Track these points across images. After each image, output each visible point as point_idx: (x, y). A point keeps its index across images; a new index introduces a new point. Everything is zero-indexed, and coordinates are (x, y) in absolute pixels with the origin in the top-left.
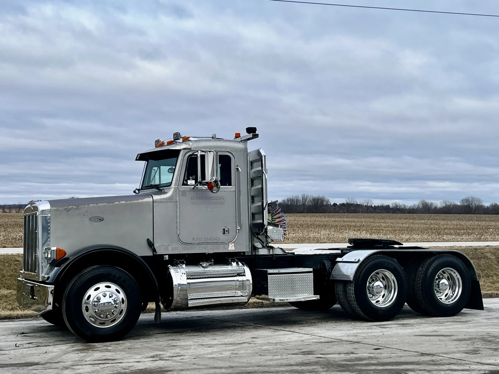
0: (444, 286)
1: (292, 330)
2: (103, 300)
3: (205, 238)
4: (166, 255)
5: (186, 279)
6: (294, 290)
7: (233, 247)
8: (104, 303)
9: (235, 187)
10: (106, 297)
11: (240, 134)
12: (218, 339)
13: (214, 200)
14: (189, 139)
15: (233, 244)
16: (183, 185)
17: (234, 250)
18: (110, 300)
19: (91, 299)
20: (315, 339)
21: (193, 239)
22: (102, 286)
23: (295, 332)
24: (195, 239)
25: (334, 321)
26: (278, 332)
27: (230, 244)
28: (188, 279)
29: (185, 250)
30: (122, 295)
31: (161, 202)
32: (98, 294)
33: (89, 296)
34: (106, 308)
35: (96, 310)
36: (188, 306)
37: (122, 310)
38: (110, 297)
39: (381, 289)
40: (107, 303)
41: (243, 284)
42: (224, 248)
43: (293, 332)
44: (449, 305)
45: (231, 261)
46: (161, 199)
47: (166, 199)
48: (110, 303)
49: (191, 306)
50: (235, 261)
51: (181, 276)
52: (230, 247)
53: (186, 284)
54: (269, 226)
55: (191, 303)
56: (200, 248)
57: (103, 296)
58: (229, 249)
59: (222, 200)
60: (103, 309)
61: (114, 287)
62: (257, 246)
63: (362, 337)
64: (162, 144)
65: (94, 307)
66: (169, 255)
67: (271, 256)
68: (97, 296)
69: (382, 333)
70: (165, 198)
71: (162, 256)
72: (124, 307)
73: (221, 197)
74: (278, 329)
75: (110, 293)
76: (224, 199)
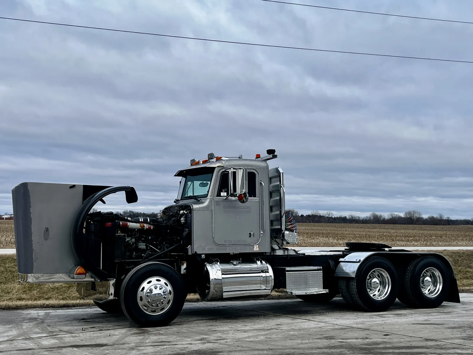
0: (427, 283)
1: (307, 318)
2: (155, 292)
3: (235, 240)
4: (203, 254)
5: (221, 274)
6: (307, 284)
7: (258, 248)
8: (155, 294)
9: (259, 199)
10: (157, 289)
11: (260, 155)
12: (249, 326)
13: (242, 209)
14: (221, 159)
15: (257, 246)
16: (217, 197)
17: (258, 251)
18: (161, 292)
19: (145, 291)
20: (330, 326)
21: (225, 241)
22: (154, 279)
23: (310, 320)
24: (227, 241)
25: (338, 311)
26: (296, 320)
27: (255, 246)
28: (223, 274)
29: (218, 250)
30: (169, 288)
31: (199, 210)
32: (150, 287)
33: (143, 288)
34: (156, 298)
35: (149, 300)
36: (223, 297)
37: (170, 300)
38: (160, 289)
39: (377, 285)
40: (158, 294)
41: (267, 279)
42: (250, 249)
43: (309, 320)
44: (432, 299)
45: (256, 260)
46: (200, 208)
47: (204, 207)
48: (160, 294)
49: (226, 297)
50: (259, 260)
51: (216, 272)
52: (255, 248)
53: (221, 279)
54: (286, 231)
55: (225, 295)
56: (231, 249)
57: (155, 288)
58: (254, 250)
59: (248, 209)
60: (154, 299)
61: (163, 281)
62: (275, 247)
63: (369, 325)
64: (198, 163)
65: (147, 298)
66: (206, 255)
67: (286, 256)
68: (150, 288)
69: (384, 322)
70: (202, 207)
71: (200, 255)
72: (171, 297)
73: (248, 207)
74: (295, 317)
75: (160, 285)
76: (250, 208)
